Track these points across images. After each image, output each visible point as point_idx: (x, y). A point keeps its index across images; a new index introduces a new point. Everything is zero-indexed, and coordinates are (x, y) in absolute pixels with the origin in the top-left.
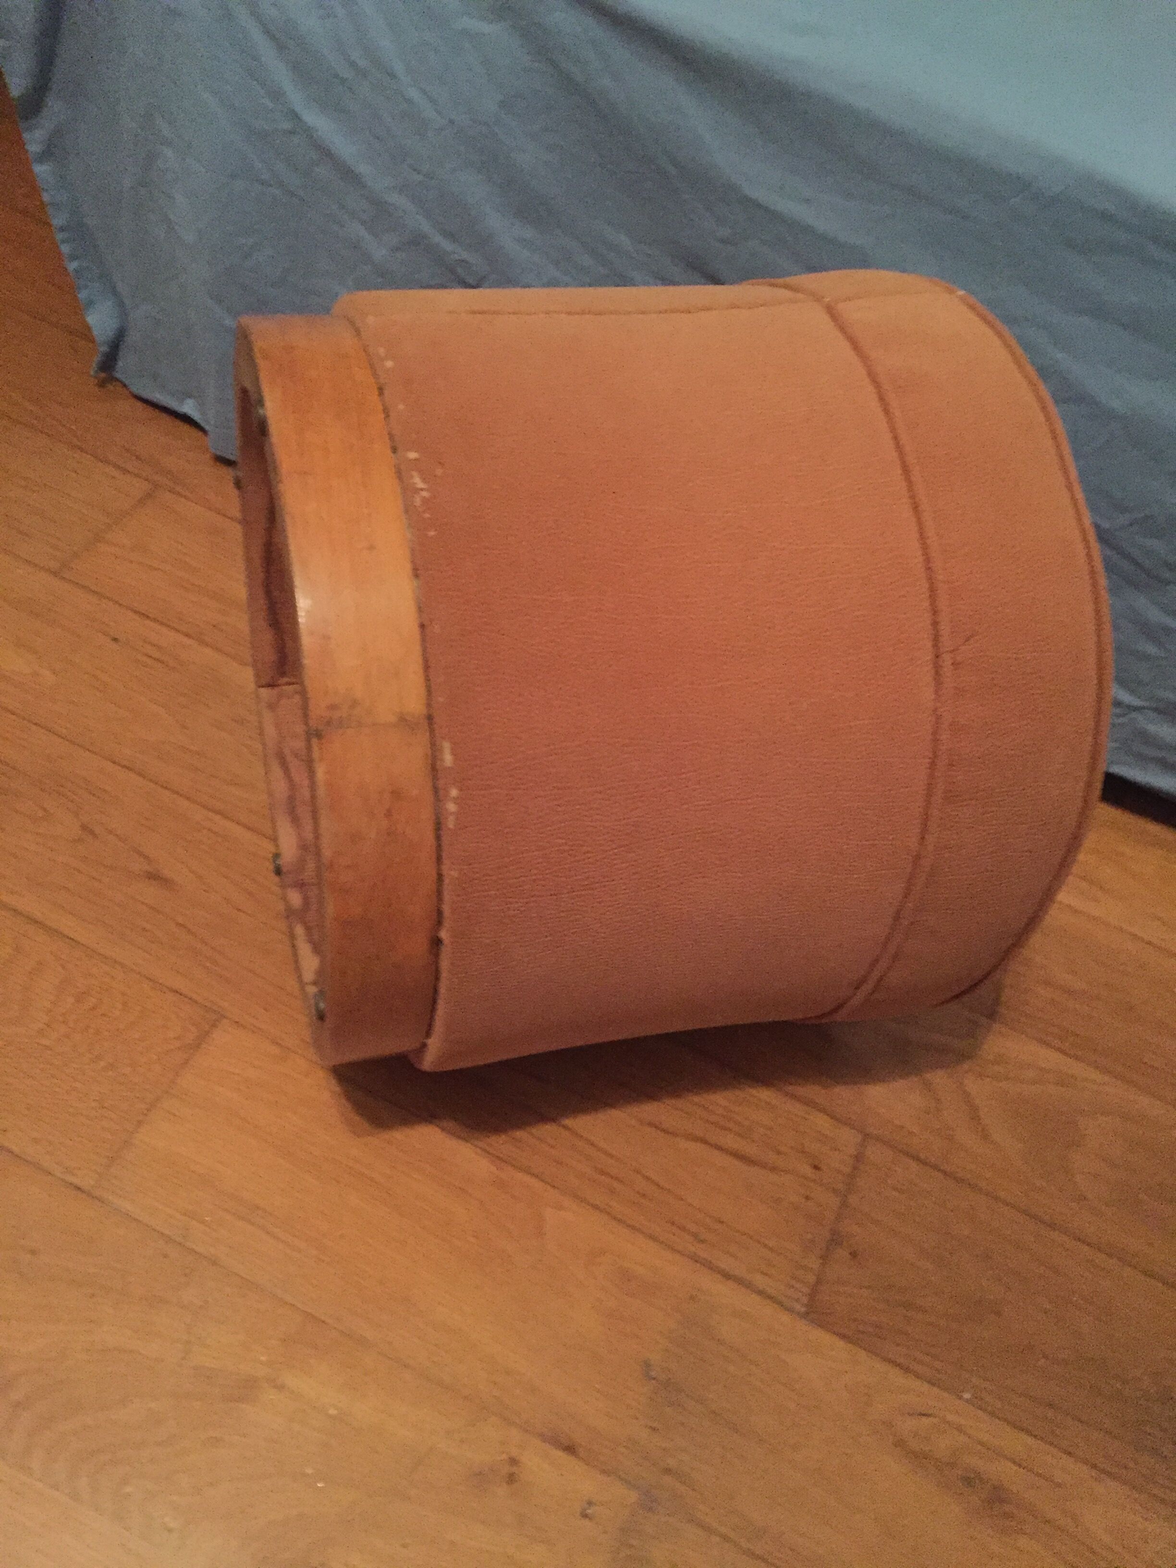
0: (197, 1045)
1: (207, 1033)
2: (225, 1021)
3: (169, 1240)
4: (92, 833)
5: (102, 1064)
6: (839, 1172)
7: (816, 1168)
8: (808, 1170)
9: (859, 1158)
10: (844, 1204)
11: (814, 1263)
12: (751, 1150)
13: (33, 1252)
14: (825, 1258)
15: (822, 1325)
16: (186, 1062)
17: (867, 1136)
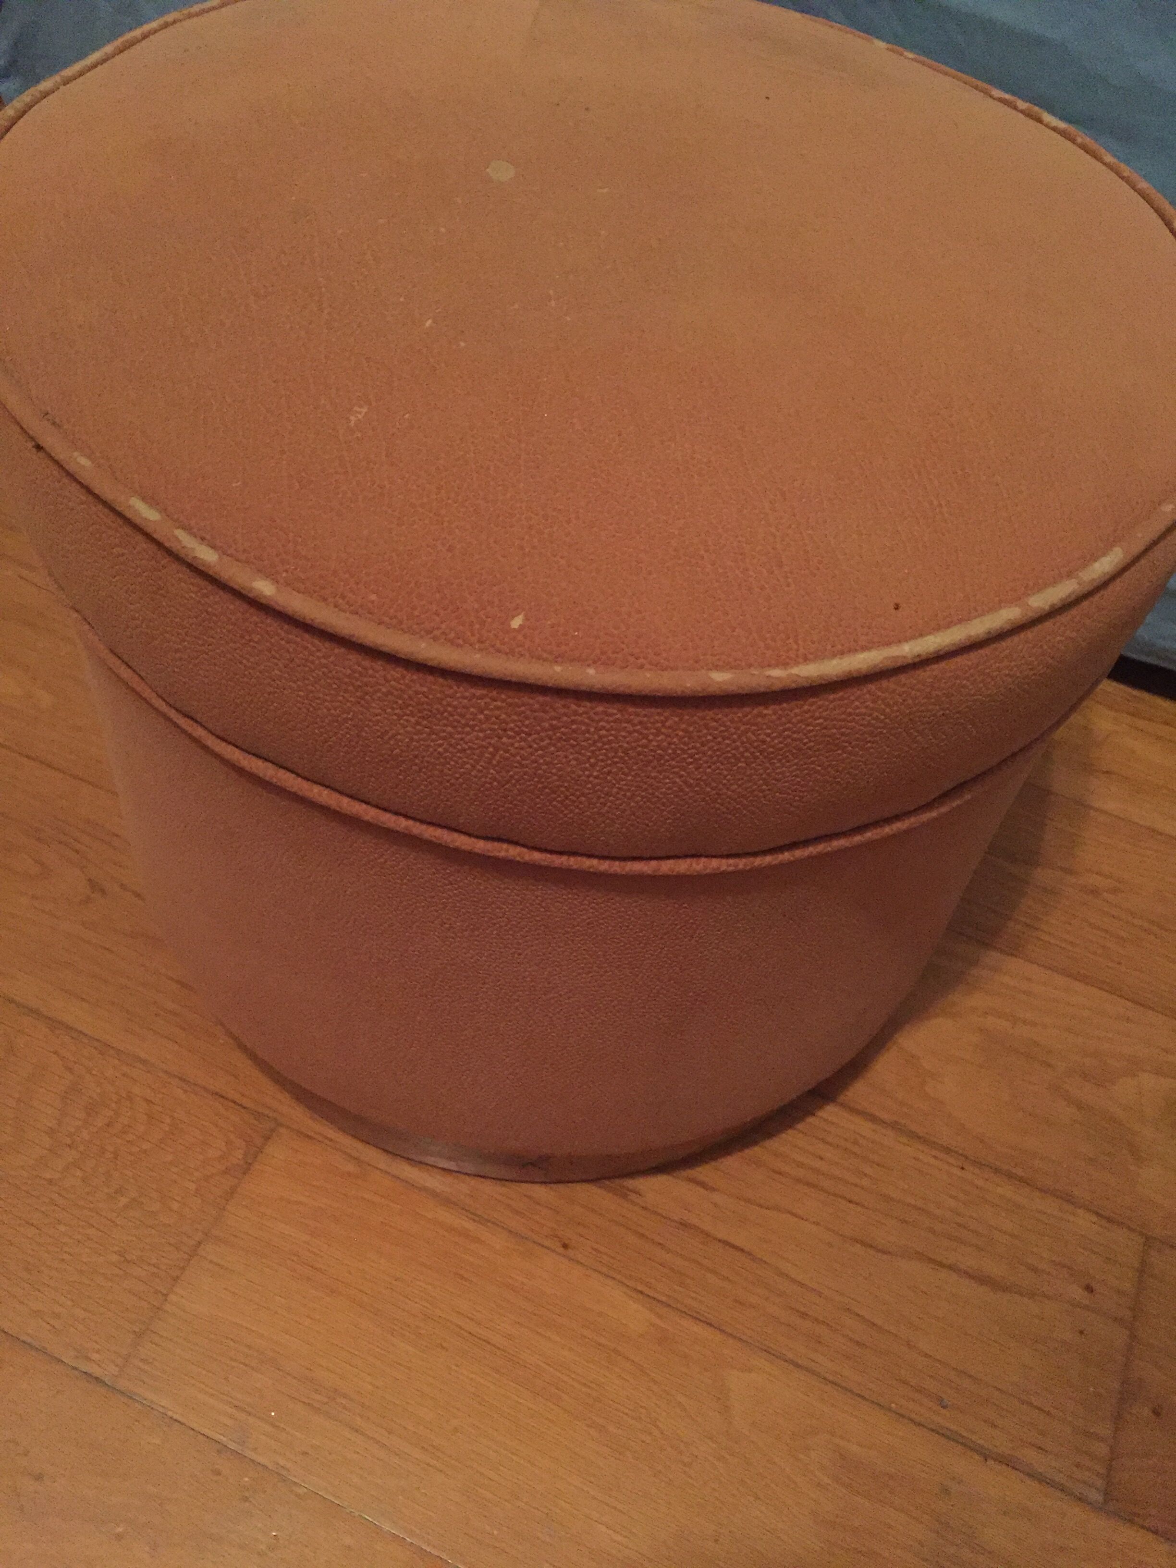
0: (247, 1168)
1: (260, 1150)
2: (282, 1130)
3: (222, 1448)
4: (103, 892)
5: (124, 1200)
6: (1119, 1292)
7: (1089, 1289)
8: (1076, 1292)
9: (1143, 1269)
10: (1133, 1337)
11: (1105, 1429)
12: (994, 1269)
13: (39, 1478)
14: (1118, 1418)
15: (1130, 1520)
16: (233, 1191)
17: (1148, 1240)
